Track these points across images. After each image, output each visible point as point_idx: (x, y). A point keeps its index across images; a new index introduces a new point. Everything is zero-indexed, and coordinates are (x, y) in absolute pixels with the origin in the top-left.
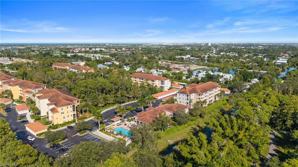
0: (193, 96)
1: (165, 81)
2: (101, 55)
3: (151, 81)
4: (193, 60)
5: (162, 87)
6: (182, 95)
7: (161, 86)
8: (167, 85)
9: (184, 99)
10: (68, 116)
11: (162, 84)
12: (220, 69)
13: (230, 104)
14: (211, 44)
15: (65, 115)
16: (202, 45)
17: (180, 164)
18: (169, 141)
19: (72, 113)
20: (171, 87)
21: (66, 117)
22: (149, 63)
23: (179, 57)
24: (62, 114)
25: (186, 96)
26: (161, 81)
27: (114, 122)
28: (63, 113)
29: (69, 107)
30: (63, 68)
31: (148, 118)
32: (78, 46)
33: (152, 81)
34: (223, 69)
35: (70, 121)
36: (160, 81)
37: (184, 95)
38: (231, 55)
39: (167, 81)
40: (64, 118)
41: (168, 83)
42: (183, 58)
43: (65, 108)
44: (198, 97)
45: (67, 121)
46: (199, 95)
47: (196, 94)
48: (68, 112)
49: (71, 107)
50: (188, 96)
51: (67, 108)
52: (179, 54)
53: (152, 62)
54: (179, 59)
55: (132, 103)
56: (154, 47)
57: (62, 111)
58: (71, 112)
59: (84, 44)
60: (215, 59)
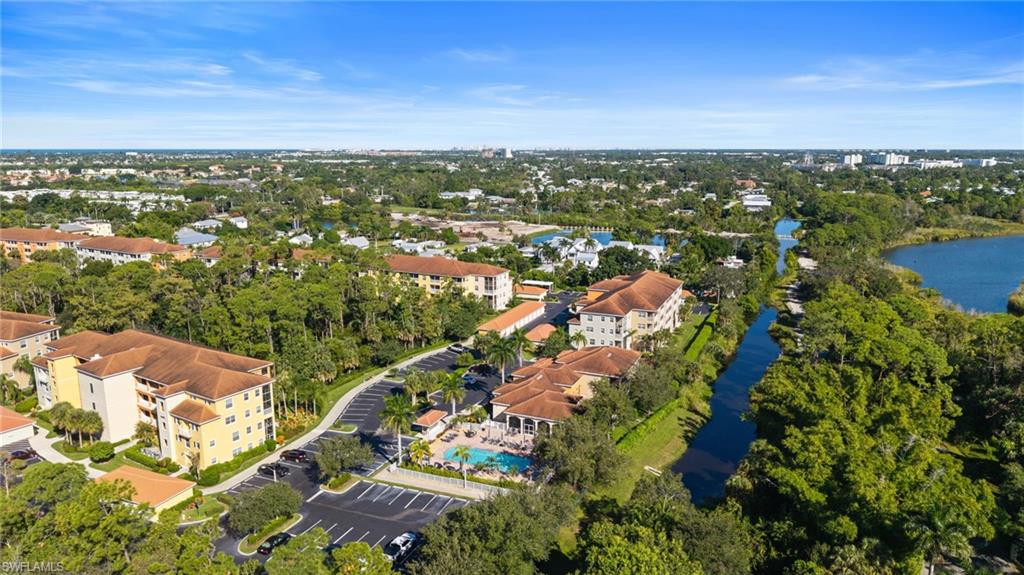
0: (631, 320)
1: (498, 277)
2: (141, 192)
3: (428, 278)
4: (498, 205)
5: (490, 298)
6: (597, 318)
7: (485, 296)
8: (504, 289)
9: (607, 331)
10: (249, 430)
11: (488, 287)
12: (620, 231)
13: (726, 336)
14: (512, 152)
15: (239, 426)
16: (486, 154)
17: (785, 527)
18: (647, 468)
19: (262, 417)
20: (515, 297)
21: (243, 433)
22: (355, 218)
23: (449, 195)
24: (228, 423)
25: (612, 321)
26: (486, 278)
27: (426, 429)
28: (233, 421)
29: (251, 392)
30: (39, 248)
31: (548, 401)
32: (11, 161)
33: (432, 277)
34: (627, 232)
35: (254, 447)
36: (479, 278)
37: (608, 319)
38: (607, 189)
39: (503, 275)
40: (235, 439)
41: (505, 285)
42: (465, 201)
43: (237, 399)
44: (646, 320)
45: (245, 449)
46: (650, 314)
47: (637, 313)
48: (248, 415)
49: (257, 395)
50: (618, 319)
51: (246, 399)
52: (442, 187)
53: (368, 215)
54: (452, 201)
55: (422, 361)
56: (326, 161)
57: (229, 413)
58: (259, 411)
59: (29, 153)
60: (571, 201)
